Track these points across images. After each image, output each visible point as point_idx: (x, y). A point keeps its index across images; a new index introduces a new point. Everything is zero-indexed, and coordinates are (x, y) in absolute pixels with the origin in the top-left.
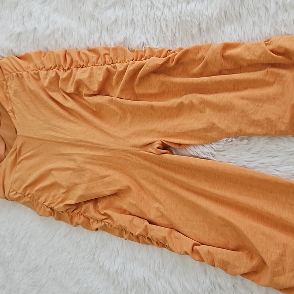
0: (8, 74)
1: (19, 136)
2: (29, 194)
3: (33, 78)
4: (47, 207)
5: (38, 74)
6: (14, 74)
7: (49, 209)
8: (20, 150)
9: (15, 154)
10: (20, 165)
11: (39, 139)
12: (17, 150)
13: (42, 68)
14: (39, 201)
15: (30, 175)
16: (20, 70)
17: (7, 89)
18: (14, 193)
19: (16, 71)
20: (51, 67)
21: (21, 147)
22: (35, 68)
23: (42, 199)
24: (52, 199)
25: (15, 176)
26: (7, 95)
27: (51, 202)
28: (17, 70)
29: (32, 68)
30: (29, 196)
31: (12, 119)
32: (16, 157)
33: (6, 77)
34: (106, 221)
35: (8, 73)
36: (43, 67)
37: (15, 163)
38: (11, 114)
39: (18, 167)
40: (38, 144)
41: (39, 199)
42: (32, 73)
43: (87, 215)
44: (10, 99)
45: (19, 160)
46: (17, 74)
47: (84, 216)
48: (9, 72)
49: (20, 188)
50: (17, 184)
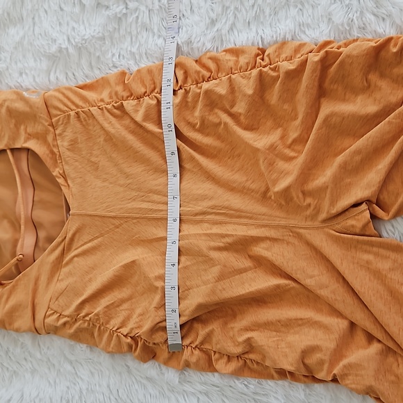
0: (59, 115)
1: (73, 215)
2: (87, 315)
3: (112, 114)
4: (126, 336)
5: (121, 108)
6: (72, 113)
7: (129, 340)
8: (72, 240)
9: (60, 248)
10: (70, 267)
11: (114, 218)
12: (67, 239)
13: (128, 97)
14: (108, 326)
15: (90, 280)
16: (84, 105)
17: (55, 139)
18: (55, 316)
19: (75, 108)
20: (146, 92)
21: (74, 235)
22: (115, 98)
23: (114, 323)
24: (137, 320)
25: (60, 286)
26: (55, 150)
27: (135, 325)
28: (77, 106)
29: (107, 100)
30: (87, 318)
31: (63, 188)
32: (63, 254)
33: (54, 120)
34: (246, 356)
35: (59, 113)
36: (128, 94)
37: (58, 264)
38: (61, 181)
39: (65, 270)
40: (112, 227)
41: (108, 323)
42: (109, 107)
43: (207, 346)
44: (60, 156)
45: (67, 259)
46: (77, 113)
47: (201, 350)
48: (60, 110)
49: (68, 306)
50: (62, 301)
